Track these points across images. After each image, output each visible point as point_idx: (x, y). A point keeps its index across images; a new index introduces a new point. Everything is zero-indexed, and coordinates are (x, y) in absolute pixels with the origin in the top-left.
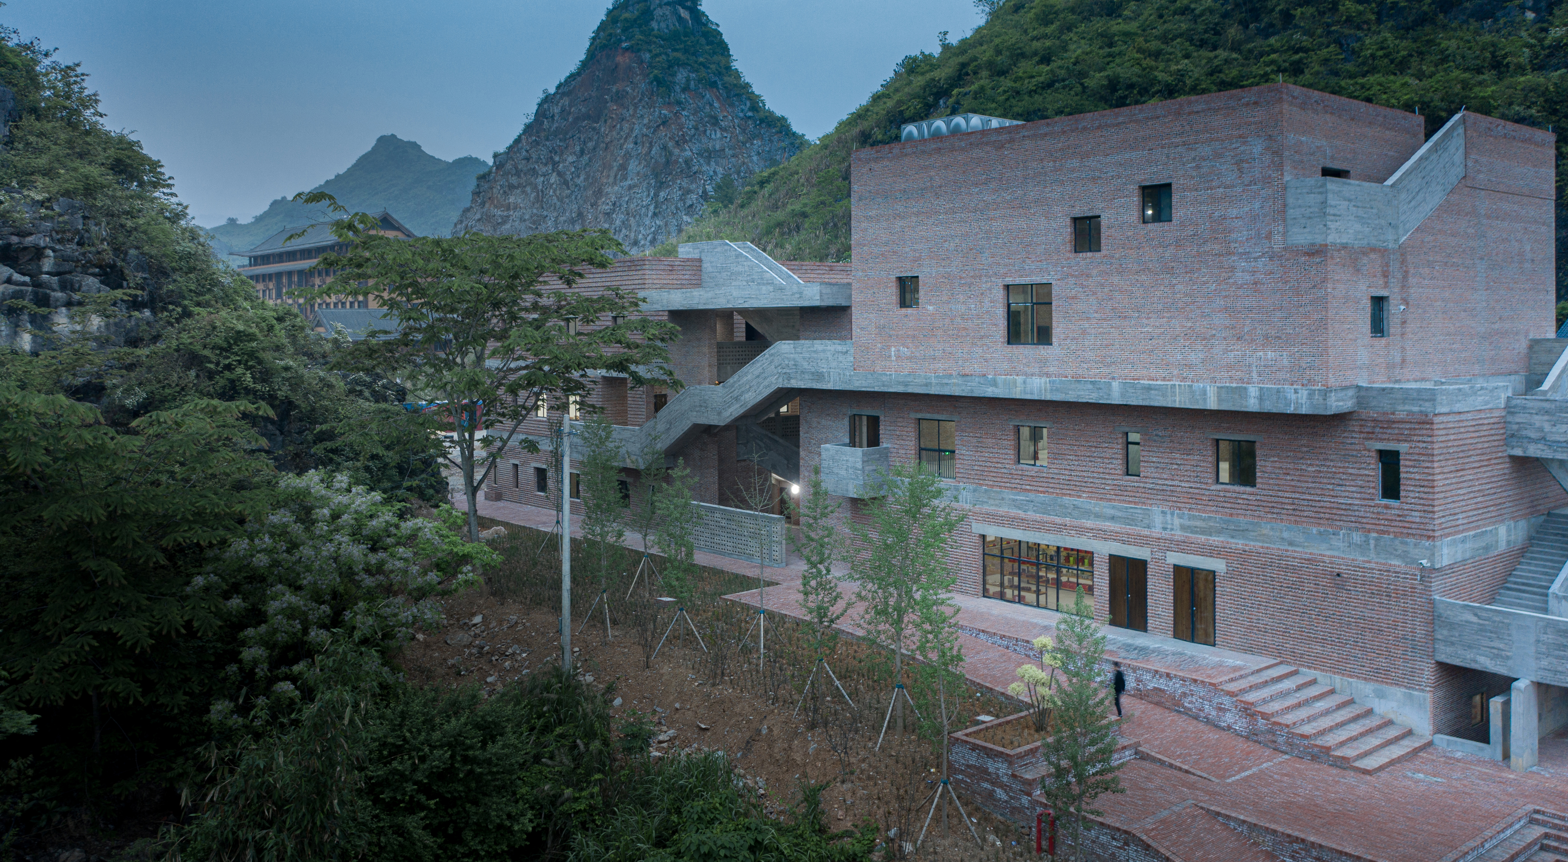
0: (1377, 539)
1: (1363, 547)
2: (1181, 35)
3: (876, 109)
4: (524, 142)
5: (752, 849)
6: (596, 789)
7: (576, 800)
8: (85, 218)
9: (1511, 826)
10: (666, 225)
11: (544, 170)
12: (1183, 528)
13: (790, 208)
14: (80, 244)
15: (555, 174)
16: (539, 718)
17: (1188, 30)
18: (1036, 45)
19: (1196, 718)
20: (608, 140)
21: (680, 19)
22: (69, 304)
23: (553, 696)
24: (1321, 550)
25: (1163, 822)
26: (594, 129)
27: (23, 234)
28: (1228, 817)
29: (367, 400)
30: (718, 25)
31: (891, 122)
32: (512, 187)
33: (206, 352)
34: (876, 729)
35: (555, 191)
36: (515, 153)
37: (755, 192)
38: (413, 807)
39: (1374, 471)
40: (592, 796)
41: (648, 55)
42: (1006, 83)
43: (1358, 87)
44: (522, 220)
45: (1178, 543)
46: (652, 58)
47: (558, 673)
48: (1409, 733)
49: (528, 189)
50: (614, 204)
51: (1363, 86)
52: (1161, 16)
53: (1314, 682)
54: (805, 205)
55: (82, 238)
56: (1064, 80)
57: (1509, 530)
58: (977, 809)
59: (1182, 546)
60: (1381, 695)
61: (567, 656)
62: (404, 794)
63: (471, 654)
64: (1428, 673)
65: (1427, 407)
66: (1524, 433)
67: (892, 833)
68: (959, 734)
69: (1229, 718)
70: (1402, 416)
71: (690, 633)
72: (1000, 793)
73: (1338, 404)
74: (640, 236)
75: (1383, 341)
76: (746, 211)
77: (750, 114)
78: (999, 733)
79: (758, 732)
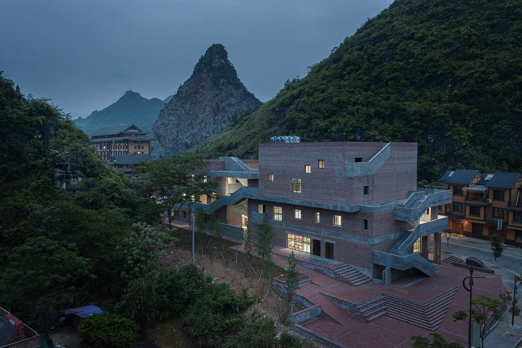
0: (363, 238)
1: (361, 240)
2: (358, 87)
3: (277, 101)
4: (174, 100)
5: (231, 300)
6: (201, 290)
7: (197, 292)
8: (77, 156)
9: (378, 295)
10: (217, 127)
11: (180, 109)
12: (327, 234)
13: (252, 131)
14: (76, 163)
15: (183, 110)
16: (188, 275)
17: (361, 85)
18: (320, 87)
19: (326, 275)
20: (200, 100)
21: (222, 63)
22: (74, 177)
23: (191, 270)
24: (353, 240)
25: (311, 295)
26: (195, 97)
27: (64, 162)
28: (324, 294)
29: (142, 196)
30: (233, 64)
31: (281, 106)
32: (170, 114)
33: (107, 189)
34: (259, 277)
35: (184, 115)
36: (171, 104)
37: (243, 123)
38: (164, 293)
39: (363, 224)
40: (200, 291)
41: (212, 74)
42: (311, 99)
43: (403, 105)
44: (174, 124)
45: (327, 237)
46: (213, 75)
47: (192, 265)
48: (368, 278)
49: (175, 115)
50: (202, 120)
51: (404, 105)
52: (354, 80)
53: (352, 267)
54: (256, 130)
55: (76, 161)
56: (326, 99)
57: (394, 235)
58: (277, 293)
59: (327, 238)
60: (364, 270)
61: (194, 261)
62: (162, 291)
63: (171, 261)
64: (372, 266)
65: (372, 211)
66: (397, 215)
67: (260, 298)
68: (274, 278)
69: (332, 275)
70: (368, 213)
71: (221, 256)
72: (282, 290)
73: (354, 210)
74: (210, 130)
75: (367, 195)
76: (240, 130)
77: (243, 93)
78: (283, 278)
79: (235, 278)
